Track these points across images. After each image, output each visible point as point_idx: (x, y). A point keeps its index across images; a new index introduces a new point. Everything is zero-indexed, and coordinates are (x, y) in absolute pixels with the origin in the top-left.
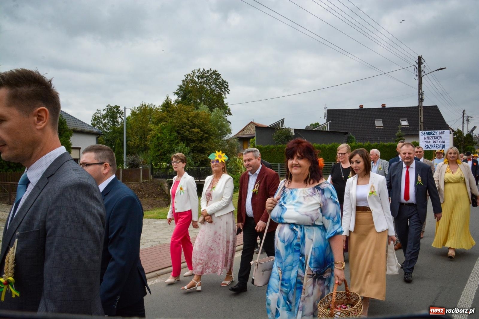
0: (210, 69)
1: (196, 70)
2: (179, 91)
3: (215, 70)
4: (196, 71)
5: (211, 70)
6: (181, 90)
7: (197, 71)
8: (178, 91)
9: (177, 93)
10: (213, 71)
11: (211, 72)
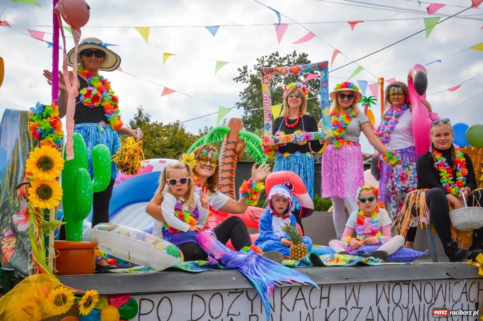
0: (295, 52)
1: (266, 57)
2: (248, 100)
3: (303, 54)
4: (265, 59)
5: (295, 54)
6: (249, 99)
7: (268, 57)
8: (245, 100)
9: (244, 105)
10: (300, 55)
11: (297, 57)
